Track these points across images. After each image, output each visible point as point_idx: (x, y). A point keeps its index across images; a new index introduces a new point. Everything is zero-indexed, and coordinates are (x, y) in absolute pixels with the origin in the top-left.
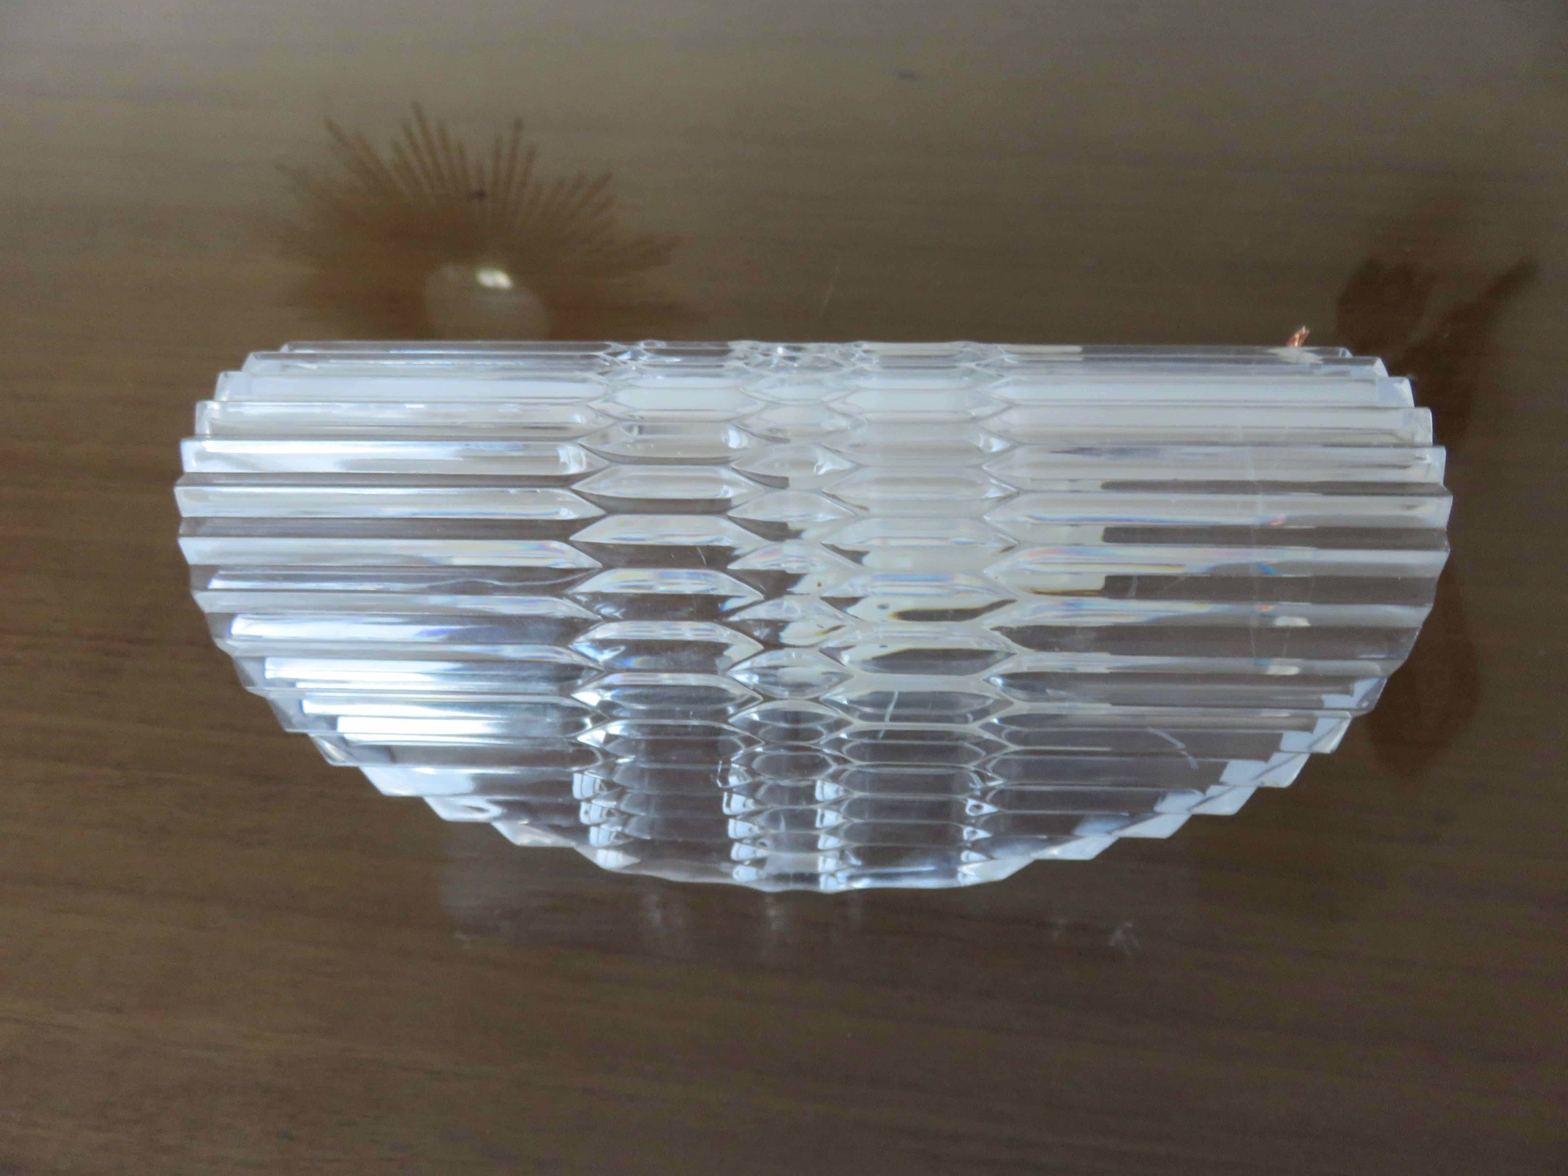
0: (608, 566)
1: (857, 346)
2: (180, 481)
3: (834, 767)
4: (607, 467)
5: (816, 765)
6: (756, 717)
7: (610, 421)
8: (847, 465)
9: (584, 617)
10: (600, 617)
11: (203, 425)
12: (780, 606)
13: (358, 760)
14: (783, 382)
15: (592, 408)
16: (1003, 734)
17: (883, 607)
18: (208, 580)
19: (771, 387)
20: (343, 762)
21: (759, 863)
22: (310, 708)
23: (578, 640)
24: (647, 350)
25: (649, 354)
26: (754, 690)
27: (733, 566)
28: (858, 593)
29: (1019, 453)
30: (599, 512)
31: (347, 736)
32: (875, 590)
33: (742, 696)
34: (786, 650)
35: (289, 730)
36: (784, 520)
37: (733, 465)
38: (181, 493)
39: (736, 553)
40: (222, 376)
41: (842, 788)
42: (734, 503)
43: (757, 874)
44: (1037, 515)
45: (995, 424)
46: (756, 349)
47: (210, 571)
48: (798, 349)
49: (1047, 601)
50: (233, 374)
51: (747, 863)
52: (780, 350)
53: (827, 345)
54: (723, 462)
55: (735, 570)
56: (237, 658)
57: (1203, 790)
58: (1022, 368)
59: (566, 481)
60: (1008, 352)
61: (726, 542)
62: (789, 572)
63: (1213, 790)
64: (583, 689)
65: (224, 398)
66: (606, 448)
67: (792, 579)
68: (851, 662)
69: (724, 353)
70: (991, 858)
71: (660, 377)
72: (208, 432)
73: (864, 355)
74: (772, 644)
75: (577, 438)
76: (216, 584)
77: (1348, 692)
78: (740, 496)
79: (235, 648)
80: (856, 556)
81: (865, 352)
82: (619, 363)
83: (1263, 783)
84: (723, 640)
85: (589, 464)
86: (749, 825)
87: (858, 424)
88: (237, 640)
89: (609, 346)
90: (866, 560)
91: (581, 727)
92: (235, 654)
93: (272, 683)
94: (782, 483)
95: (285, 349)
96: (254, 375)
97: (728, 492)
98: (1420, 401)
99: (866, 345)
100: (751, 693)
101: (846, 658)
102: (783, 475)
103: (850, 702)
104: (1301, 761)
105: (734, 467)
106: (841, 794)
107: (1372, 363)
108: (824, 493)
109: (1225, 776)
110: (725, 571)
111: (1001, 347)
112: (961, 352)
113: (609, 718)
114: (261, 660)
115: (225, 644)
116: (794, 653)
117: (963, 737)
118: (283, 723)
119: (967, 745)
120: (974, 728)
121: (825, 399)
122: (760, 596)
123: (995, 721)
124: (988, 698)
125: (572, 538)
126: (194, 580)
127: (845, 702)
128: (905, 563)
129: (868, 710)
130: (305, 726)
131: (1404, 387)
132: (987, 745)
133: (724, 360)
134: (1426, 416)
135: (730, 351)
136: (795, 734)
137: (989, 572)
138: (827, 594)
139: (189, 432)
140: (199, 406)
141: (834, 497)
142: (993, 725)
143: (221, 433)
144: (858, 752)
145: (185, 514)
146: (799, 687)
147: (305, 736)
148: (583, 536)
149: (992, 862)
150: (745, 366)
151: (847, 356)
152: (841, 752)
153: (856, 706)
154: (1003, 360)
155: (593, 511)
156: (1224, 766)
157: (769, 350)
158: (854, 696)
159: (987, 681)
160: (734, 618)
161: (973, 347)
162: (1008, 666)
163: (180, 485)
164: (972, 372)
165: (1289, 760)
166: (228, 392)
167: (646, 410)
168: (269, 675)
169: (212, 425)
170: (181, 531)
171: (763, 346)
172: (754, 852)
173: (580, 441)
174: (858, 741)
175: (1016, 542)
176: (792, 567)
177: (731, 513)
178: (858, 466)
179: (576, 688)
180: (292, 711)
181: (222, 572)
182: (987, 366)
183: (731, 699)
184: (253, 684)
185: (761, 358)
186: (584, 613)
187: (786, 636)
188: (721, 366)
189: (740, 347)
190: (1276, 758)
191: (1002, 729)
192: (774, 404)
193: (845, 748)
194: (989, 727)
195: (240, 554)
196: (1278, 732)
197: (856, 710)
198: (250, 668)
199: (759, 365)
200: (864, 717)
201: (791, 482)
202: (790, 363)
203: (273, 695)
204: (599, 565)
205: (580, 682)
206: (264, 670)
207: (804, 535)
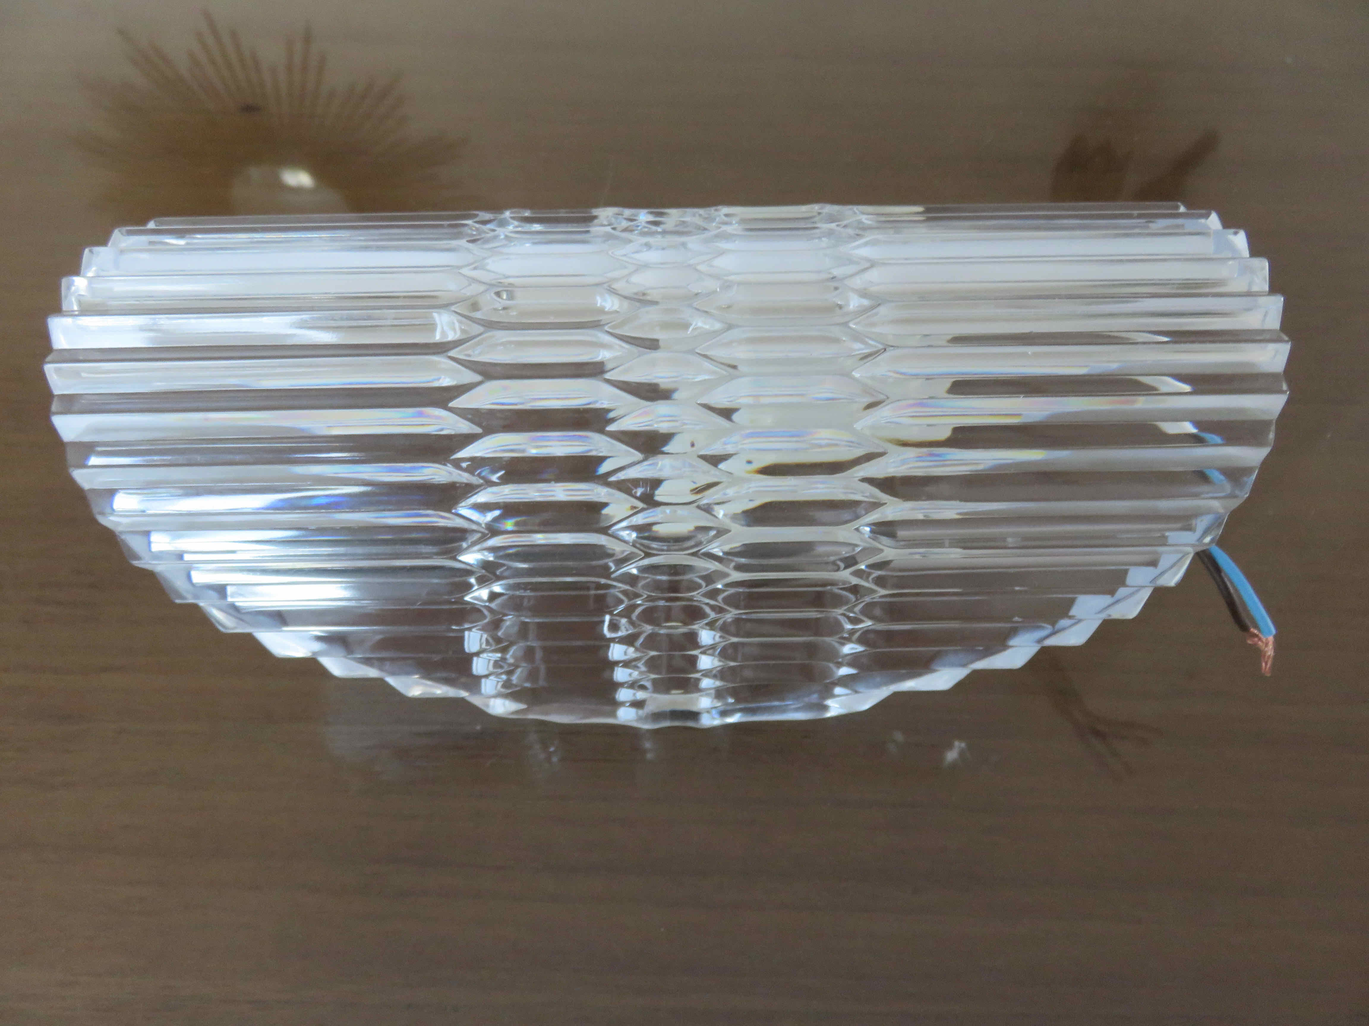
0: (489, 431)
1: (716, 210)
2: (49, 358)
3: (713, 615)
4: (480, 334)
5: (694, 613)
6: (635, 571)
7: (482, 288)
8: (718, 326)
9: (465, 481)
10: (481, 481)
11: (70, 302)
12: (655, 464)
13: (252, 625)
14: (648, 246)
15: (464, 276)
16: (870, 579)
17: (749, 462)
18: (87, 457)
19: (637, 252)
20: (235, 628)
21: (638, 704)
22: (199, 578)
23: (461, 505)
24: (513, 218)
25: (516, 223)
26: (634, 546)
27: (611, 428)
28: (730, 449)
29: (883, 310)
30: (478, 378)
31: (237, 604)
32: (744, 446)
33: (623, 552)
34: (662, 508)
35: (178, 601)
36: (655, 381)
37: (606, 328)
38: (50, 369)
39: (611, 415)
40: (87, 251)
41: (718, 635)
42: (609, 366)
43: (637, 713)
44: (903, 370)
45: (858, 282)
46: (622, 215)
47: (88, 448)
48: (661, 214)
49: (912, 452)
50: (98, 249)
51: (628, 704)
52: (644, 216)
53: (690, 211)
54: (596, 325)
55: (611, 431)
56: (121, 533)
57: (1053, 624)
58: (878, 228)
59: (441, 348)
60: (863, 213)
61: (604, 404)
62: (662, 431)
63: (1063, 623)
64: (468, 551)
65: (90, 274)
66: (478, 315)
67: (667, 438)
68: (725, 515)
69: (591, 219)
70: (856, 692)
71: (527, 245)
72: (75, 308)
73: (725, 219)
74: (649, 501)
75: (452, 304)
76: (94, 460)
77: (1189, 528)
78: (615, 358)
79: (119, 524)
80: (727, 413)
81: (726, 215)
82: (487, 231)
83: (1110, 616)
84: (603, 500)
85: (463, 331)
86: (629, 671)
87: (727, 286)
88: (121, 516)
89: (477, 215)
90: (735, 417)
91: (469, 587)
92: (118, 529)
93: (159, 556)
94: (653, 345)
95: (151, 225)
96: (122, 252)
97: (603, 355)
98: (1255, 251)
99: (725, 210)
100: (629, 549)
101: (720, 512)
102: (655, 336)
103: (725, 553)
104: (1145, 595)
105: (608, 330)
106: (717, 639)
107: (1207, 216)
108: (699, 354)
109: (1075, 611)
110: (602, 431)
111: (856, 208)
112: (819, 214)
113: (494, 578)
114: (147, 534)
115: (108, 521)
116: (668, 510)
117: (833, 583)
118: (172, 596)
119: (836, 590)
120: (846, 575)
121: (692, 262)
122: (638, 456)
123: (863, 567)
124: (857, 546)
125: (450, 405)
126: (71, 456)
127: (721, 554)
128: (768, 420)
129: (743, 560)
130: (196, 597)
131: (1240, 240)
132: (855, 589)
133: (589, 226)
134: (1262, 266)
135: (595, 217)
136: (674, 587)
137: (858, 426)
138: (703, 453)
139: (57, 309)
140: (64, 281)
141: (705, 356)
142: (862, 570)
143: (88, 310)
144: (732, 601)
145: (56, 392)
146: (676, 541)
147: (195, 607)
148: (460, 402)
149: (857, 696)
150: (613, 231)
151: (709, 219)
152: (716, 600)
153: (730, 557)
154: (860, 222)
155: (469, 377)
156: (1071, 602)
157: (633, 215)
158: (727, 548)
159: (857, 530)
160: (613, 479)
161: (829, 209)
162: (875, 516)
163: (49, 362)
164: (830, 233)
165: (1133, 594)
166: (94, 269)
167: (518, 277)
168: (155, 548)
169: (80, 303)
170: (54, 407)
171: (628, 212)
172: (634, 694)
173: (453, 308)
174: (732, 591)
175: (885, 397)
176: (663, 427)
177: (608, 376)
178: (730, 327)
179: (460, 551)
180: (179, 583)
181: (99, 449)
182: (845, 226)
183: (611, 556)
184: (138, 558)
185: (625, 224)
186: (464, 477)
187: (660, 495)
188: (588, 232)
189: (605, 214)
190: (1122, 592)
191: (869, 574)
192: (644, 267)
193: (720, 598)
194: (858, 574)
195: (116, 430)
196: (1127, 567)
197: (732, 561)
198: (135, 543)
199: (625, 230)
200: (739, 568)
201: (661, 343)
202: (654, 228)
203: (159, 567)
204: (478, 430)
205: (464, 545)
206: (149, 543)
207: (676, 395)
